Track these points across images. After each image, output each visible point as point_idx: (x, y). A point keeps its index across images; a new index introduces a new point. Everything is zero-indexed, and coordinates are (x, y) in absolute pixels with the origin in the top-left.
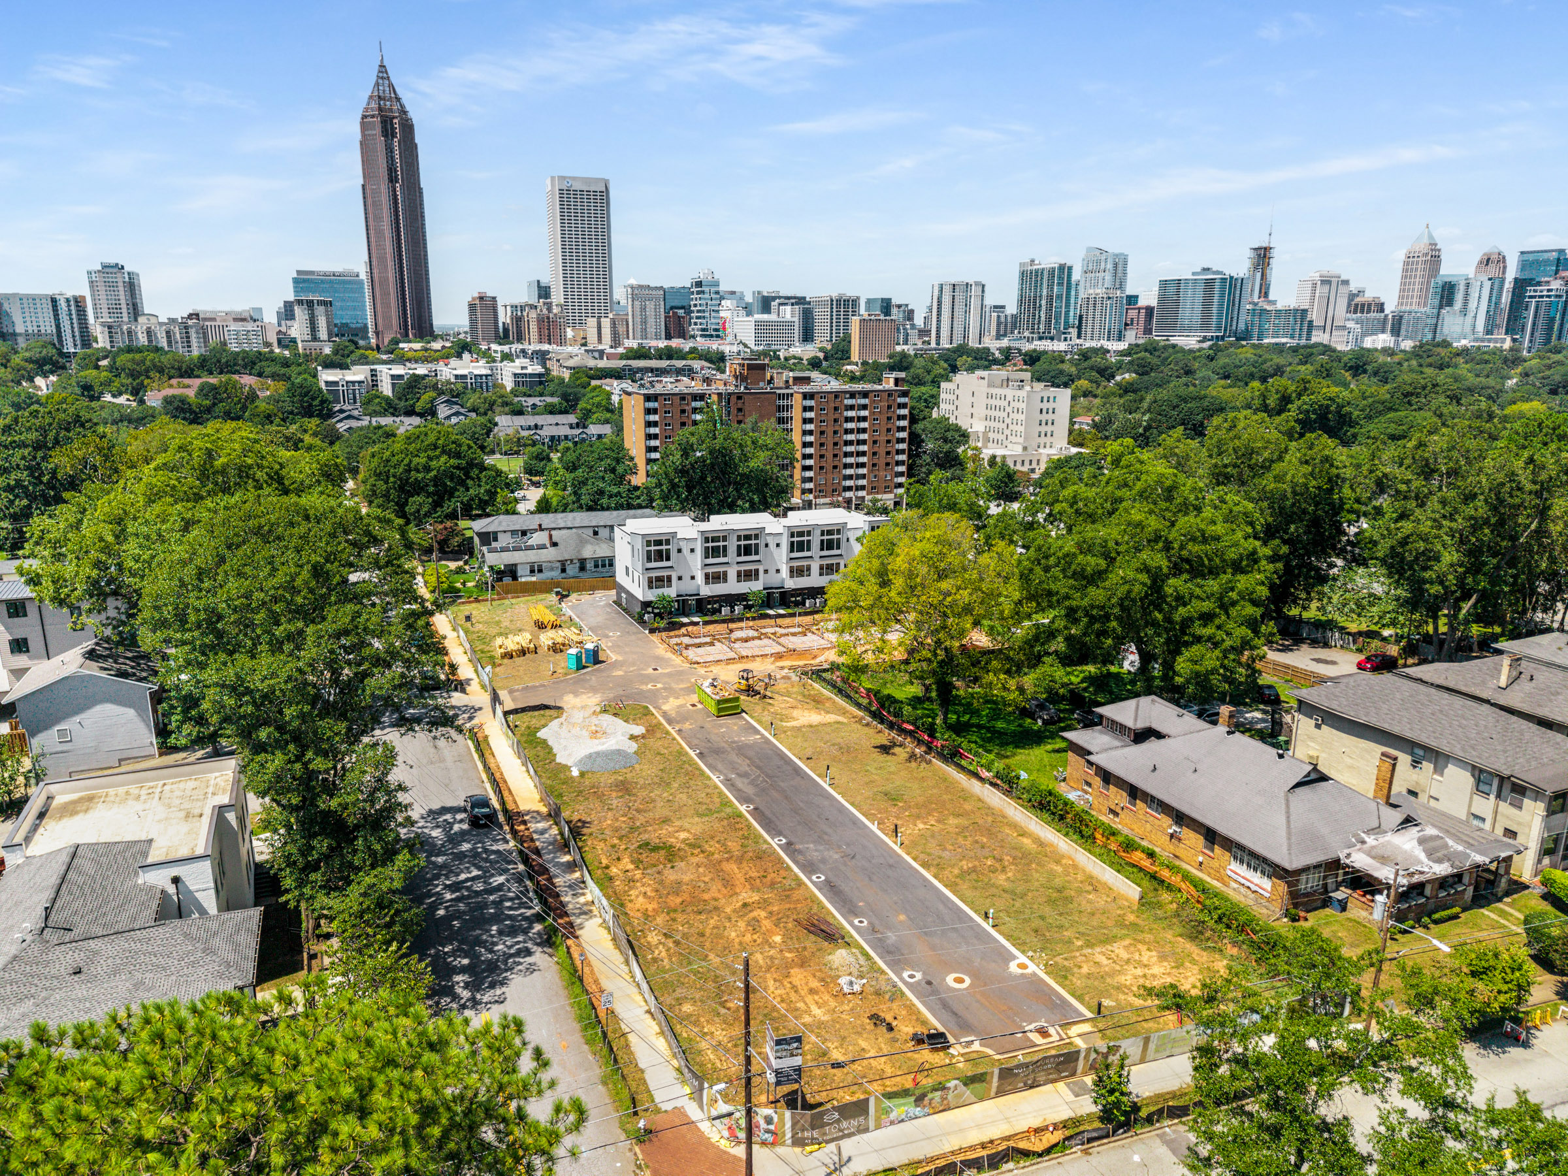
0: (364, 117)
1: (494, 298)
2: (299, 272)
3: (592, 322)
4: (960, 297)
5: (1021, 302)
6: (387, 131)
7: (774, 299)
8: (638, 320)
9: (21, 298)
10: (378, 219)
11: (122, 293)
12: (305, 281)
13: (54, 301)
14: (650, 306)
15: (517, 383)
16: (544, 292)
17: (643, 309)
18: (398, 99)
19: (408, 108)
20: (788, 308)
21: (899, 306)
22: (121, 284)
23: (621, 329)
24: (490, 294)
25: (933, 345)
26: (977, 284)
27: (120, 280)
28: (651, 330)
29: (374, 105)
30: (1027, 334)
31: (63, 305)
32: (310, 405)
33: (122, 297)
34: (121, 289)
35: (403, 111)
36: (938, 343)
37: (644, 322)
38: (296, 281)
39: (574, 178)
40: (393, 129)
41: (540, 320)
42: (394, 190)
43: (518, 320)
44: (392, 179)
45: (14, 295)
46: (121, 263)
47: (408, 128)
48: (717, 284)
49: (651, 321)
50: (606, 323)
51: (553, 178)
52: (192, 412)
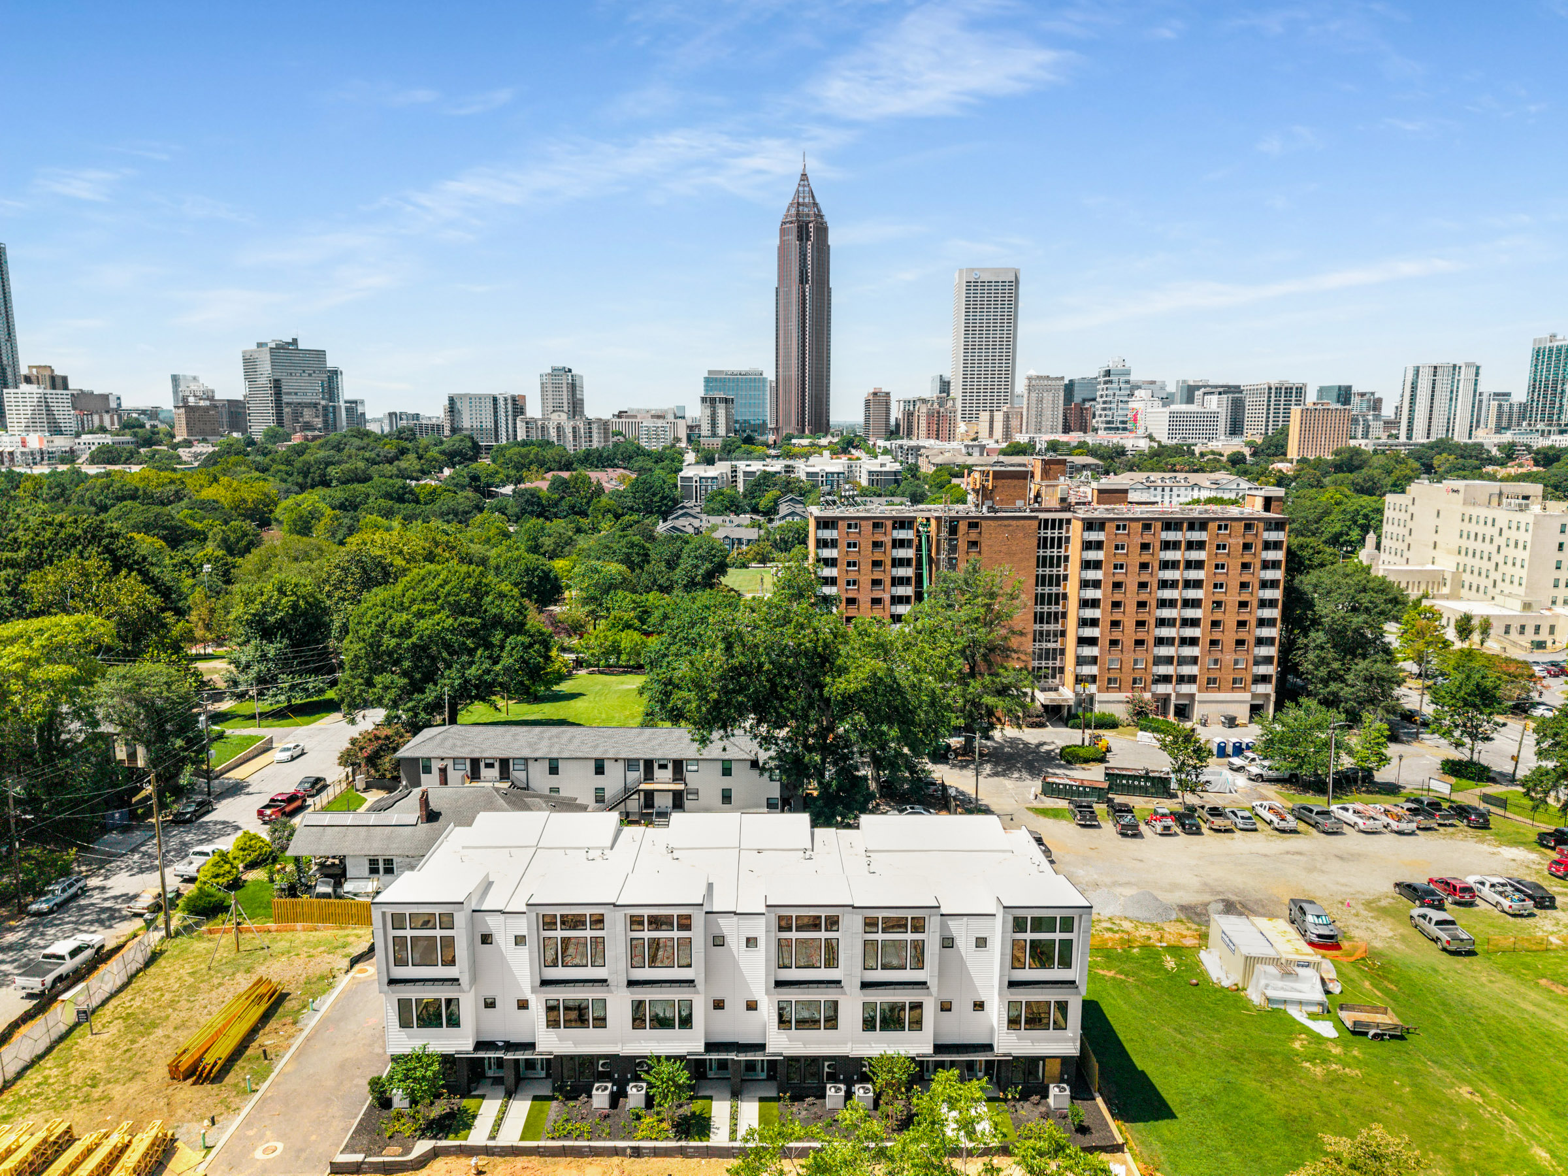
0: (784, 223)
1: (888, 394)
2: (710, 372)
3: (985, 416)
4: (1443, 381)
5: (1533, 387)
6: (802, 233)
7: (1198, 388)
8: (1033, 412)
9: (471, 397)
10: (787, 319)
11: (565, 393)
12: (716, 380)
13: (495, 399)
14: (1048, 397)
15: (871, 482)
16: (945, 386)
17: (1040, 401)
18: (815, 204)
19: (824, 212)
20: (1215, 398)
21: (1363, 395)
22: (565, 385)
23: (1014, 423)
24: (885, 390)
25: (1403, 438)
26: (1468, 365)
27: (564, 382)
28: (1047, 424)
29: (793, 211)
30: (1540, 426)
31: (501, 402)
32: (651, 501)
33: (565, 397)
34: (565, 389)
35: (819, 215)
36: (1409, 437)
37: (1040, 414)
38: (707, 380)
39: (983, 270)
40: (808, 232)
41: (930, 415)
42: (804, 292)
43: (910, 415)
44: (803, 280)
45: (465, 395)
46: (568, 366)
47: (822, 230)
48: (1128, 373)
49: (1048, 413)
50: (999, 417)
51: (961, 271)
52: (539, 504)
